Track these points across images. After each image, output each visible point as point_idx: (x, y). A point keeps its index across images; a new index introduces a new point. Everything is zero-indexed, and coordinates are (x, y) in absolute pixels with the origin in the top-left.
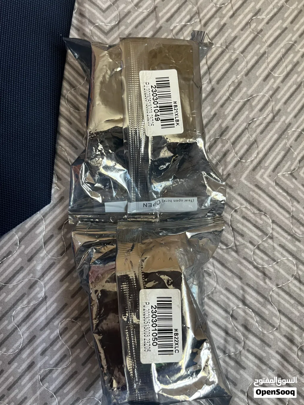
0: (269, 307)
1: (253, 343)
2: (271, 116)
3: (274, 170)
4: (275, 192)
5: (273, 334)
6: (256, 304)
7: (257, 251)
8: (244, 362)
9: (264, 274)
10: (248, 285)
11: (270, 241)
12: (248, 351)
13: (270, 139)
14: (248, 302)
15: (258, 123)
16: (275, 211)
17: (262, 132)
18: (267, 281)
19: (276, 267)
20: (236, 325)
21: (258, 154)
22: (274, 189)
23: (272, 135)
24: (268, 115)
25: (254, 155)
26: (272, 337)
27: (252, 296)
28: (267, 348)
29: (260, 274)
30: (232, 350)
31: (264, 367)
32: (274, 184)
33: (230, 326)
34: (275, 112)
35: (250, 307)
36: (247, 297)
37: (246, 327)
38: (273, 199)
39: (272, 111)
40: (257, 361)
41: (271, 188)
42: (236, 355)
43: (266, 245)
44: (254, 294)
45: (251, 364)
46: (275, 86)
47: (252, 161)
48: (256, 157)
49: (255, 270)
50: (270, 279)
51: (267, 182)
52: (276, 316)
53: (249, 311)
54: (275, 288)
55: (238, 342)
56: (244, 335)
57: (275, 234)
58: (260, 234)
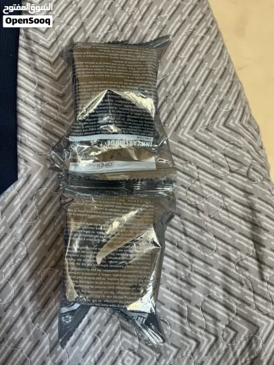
0: (206, 234)
1: (198, 265)
2: (183, 87)
3: (192, 128)
4: (195, 144)
5: (212, 255)
6: (196, 234)
7: (189, 192)
8: (193, 282)
9: (198, 209)
10: (186, 219)
11: (198, 183)
12: (196, 272)
13: (185, 105)
14: (188, 233)
15: (173, 94)
16: (197, 159)
17: (177, 101)
18: (201, 214)
19: (206, 202)
20: (182, 253)
21: (177, 118)
22: (194, 142)
23: (186, 102)
24: (180, 88)
25: (174, 119)
26: (212, 258)
27: (191, 228)
28: (210, 268)
29: (194, 210)
30: (183, 273)
31: (210, 283)
32: (193, 139)
33: (177, 255)
34: (186, 84)
35: (191, 237)
36: (188, 229)
37: (190, 254)
38: (194, 150)
39: (183, 84)
40: (204, 280)
41: (191, 142)
42: (186, 277)
43: (195, 186)
44: (192, 226)
45: (199, 283)
46: (182, 65)
47: (173, 124)
48: (176, 121)
49: (189, 207)
50: (203, 212)
51: (188, 138)
52: (212, 241)
53: (191, 241)
54: (208, 219)
55: (186, 266)
56: (190, 260)
57: (200, 176)
58: (189, 178)
